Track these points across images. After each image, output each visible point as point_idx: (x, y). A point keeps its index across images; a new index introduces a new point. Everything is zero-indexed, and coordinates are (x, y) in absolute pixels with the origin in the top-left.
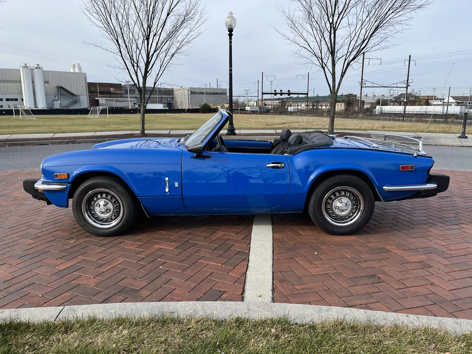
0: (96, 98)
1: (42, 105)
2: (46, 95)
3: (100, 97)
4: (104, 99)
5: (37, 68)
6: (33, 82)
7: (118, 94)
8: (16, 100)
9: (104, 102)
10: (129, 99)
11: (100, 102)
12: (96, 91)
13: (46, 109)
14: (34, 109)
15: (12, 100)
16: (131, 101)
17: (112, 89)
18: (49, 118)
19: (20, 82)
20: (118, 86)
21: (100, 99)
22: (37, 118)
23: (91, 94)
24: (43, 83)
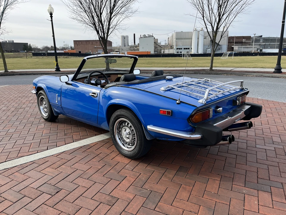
0: (233, 46)
1: (201, 52)
2: (204, 45)
3: (235, 45)
4: (237, 46)
5: (201, 30)
6: (198, 38)
7: (247, 43)
8: (189, 49)
9: (237, 48)
10: (253, 46)
11: (235, 49)
12: (233, 42)
13: (202, 53)
14: (196, 53)
15: (186, 49)
16: (254, 47)
17: (244, 40)
18: (198, 59)
19: (192, 39)
20: (249, 38)
21: (235, 46)
22: (193, 59)
23: (229, 44)
24: (203, 39)
